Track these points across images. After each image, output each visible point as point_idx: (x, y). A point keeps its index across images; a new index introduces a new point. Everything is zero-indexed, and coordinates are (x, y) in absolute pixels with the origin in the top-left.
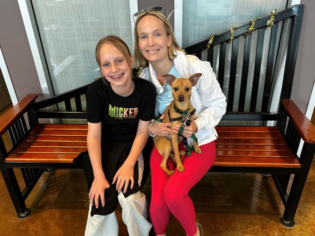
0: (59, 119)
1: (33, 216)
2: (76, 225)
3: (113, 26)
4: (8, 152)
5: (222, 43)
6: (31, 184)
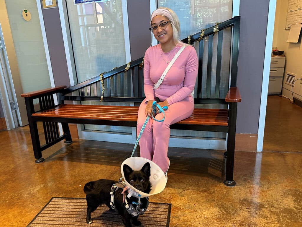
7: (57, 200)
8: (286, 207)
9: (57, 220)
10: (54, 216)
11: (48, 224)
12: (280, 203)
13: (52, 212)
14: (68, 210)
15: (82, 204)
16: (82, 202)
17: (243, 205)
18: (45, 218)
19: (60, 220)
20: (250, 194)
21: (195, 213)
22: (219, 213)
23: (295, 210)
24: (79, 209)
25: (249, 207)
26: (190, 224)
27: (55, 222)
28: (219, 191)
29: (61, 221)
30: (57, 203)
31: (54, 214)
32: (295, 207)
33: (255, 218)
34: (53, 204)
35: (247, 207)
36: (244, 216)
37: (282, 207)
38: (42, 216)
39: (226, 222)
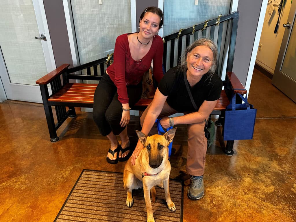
0: (82, 80)
1: (60, 142)
2: (89, 147)
3: (120, 23)
4: (50, 96)
5: (187, 34)
6: (61, 121)
7: (88, 173)
8: (274, 170)
9: (91, 194)
10: (88, 189)
11: (84, 197)
12: (269, 167)
13: (85, 185)
14: (98, 183)
15: (110, 178)
16: (109, 175)
17: (245, 172)
18: (81, 191)
19: (93, 194)
20: (246, 161)
21: (212, 183)
22: (230, 181)
23: (281, 172)
24: (108, 183)
25: (249, 174)
26: (212, 194)
27: (89, 195)
28: (223, 160)
29: (95, 195)
30: (88, 176)
31: (87, 187)
32: (280, 170)
33: (256, 183)
34: (85, 176)
35: (248, 173)
36: (248, 182)
37: (272, 171)
38: (78, 188)
39: (238, 189)
